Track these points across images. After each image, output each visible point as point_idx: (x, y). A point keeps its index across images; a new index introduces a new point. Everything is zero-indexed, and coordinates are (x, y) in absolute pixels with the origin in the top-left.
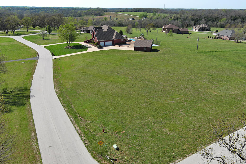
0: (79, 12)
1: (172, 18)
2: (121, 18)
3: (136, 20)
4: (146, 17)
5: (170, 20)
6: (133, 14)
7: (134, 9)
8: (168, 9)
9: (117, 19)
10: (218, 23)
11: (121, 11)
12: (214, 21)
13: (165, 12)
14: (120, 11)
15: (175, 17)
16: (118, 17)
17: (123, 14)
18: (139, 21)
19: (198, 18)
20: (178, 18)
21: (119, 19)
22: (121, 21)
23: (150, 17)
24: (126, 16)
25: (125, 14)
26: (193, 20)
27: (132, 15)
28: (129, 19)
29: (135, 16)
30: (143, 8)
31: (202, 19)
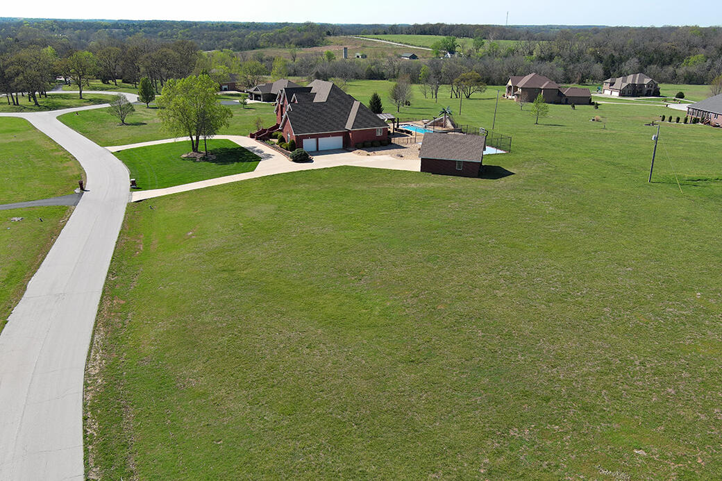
0: (252, 34)
1: (535, 53)
2: (376, 55)
3: (422, 60)
4: (452, 52)
5: (526, 60)
6: (413, 42)
7: (416, 26)
8: (518, 27)
9: (366, 57)
10: (681, 71)
11: (375, 32)
12: (664, 64)
13: (509, 35)
14: (376, 34)
15: (542, 52)
16: (367, 51)
17: (384, 40)
18: (431, 64)
19: (616, 55)
20: (552, 53)
21: (371, 59)
22: (376, 63)
23: (466, 51)
24: (393, 48)
25: (389, 41)
26: (599, 59)
27: (409, 44)
28: (400, 57)
29: (420, 46)
30: (442, 25)
31: (628, 59)
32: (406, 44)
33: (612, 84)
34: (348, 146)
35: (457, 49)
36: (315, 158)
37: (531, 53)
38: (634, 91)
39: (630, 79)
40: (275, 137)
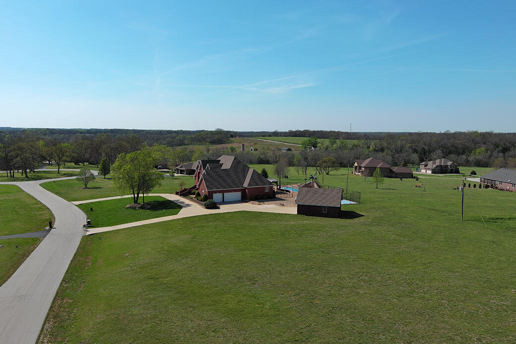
0: (180, 136)
1: (371, 147)
2: (264, 149)
3: (295, 152)
4: (315, 147)
5: (366, 151)
6: (288, 141)
7: (290, 132)
9: (257, 150)
10: (471, 158)
12: (459, 154)
14: (263, 136)
15: (376, 146)
16: (257, 146)
17: (269, 140)
18: (301, 154)
19: (426, 148)
20: (383, 147)
21: (260, 151)
22: (264, 153)
23: (325, 146)
24: (275, 145)
25: (273, 140)
26: (415, 151)
27: (286, 142)
28: (280, 150)
29: (293, 143)
30: (308, 130)
31: (434, 151)
32: (284, 142)
33: (426, 166)
34: (245, 199)
35: (319, 145)
36: (221, 206)
37: (369, 147)
38: (441, 170)
39: (438, 162)
40: (194, 194)
